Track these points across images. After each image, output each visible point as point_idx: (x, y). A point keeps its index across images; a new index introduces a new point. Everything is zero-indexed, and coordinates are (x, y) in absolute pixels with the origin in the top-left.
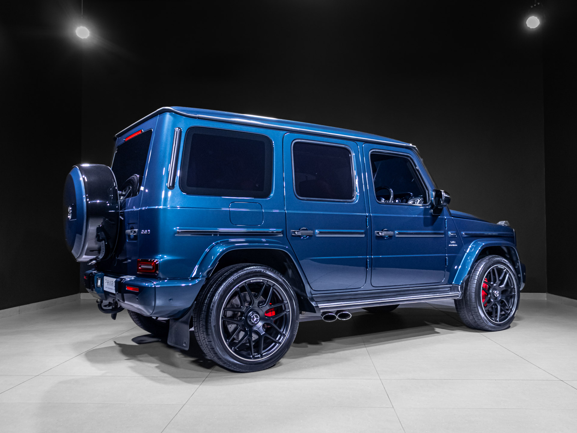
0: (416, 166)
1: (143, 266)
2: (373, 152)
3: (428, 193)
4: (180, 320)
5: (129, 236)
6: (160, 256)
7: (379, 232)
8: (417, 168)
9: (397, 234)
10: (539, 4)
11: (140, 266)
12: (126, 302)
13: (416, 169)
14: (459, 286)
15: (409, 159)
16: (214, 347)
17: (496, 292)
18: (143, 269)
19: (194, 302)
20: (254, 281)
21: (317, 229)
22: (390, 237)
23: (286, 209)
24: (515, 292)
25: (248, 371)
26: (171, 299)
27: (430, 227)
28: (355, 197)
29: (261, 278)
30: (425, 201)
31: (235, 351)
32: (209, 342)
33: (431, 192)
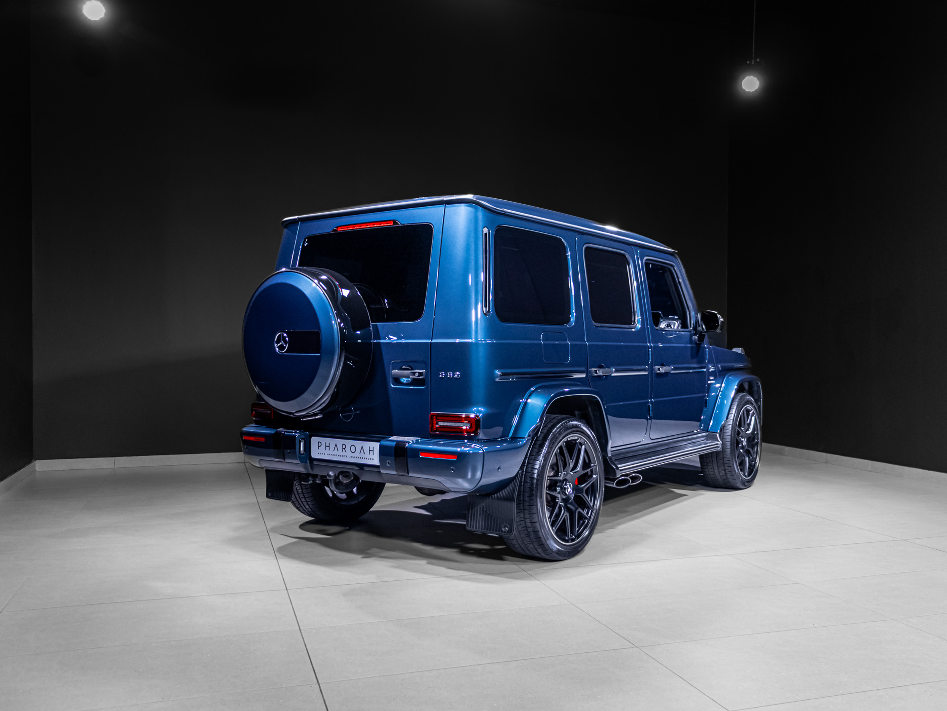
0: (678, 279)
1: (441, 423)
2: (647, 260)
3: (690, 314)
4: (495, 496)
5: (397, 380)
6: (475, 409)
7: (659, 368)
8: (680, 280)
9: (673, 370)
10: (758, 60)
11: (437, 424)
12: (410, 475)
13: (679, 282)
14: (718, 435)
15: (672, 268)
16: (539, 530)
17: (743, 439)
18: (441, 427)
19: (519, 470)
20: (571, 439)
21: (613, 365)
22: (666, 374)
23: (587, 340)
24: (758, 440)
25: (565, 558)
26: (499, 469)
27: (695, 360)
28: (636, 321)
29: (576, 434)
30: (684, 325)
31: (556, 533)
32: (532, 524)
33: (693, 313)
